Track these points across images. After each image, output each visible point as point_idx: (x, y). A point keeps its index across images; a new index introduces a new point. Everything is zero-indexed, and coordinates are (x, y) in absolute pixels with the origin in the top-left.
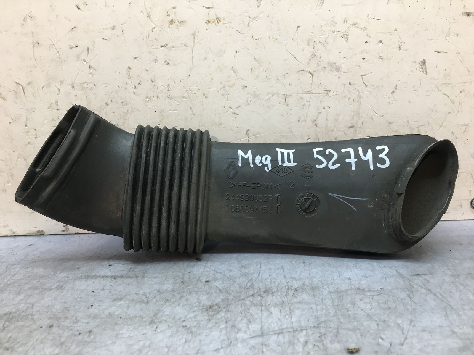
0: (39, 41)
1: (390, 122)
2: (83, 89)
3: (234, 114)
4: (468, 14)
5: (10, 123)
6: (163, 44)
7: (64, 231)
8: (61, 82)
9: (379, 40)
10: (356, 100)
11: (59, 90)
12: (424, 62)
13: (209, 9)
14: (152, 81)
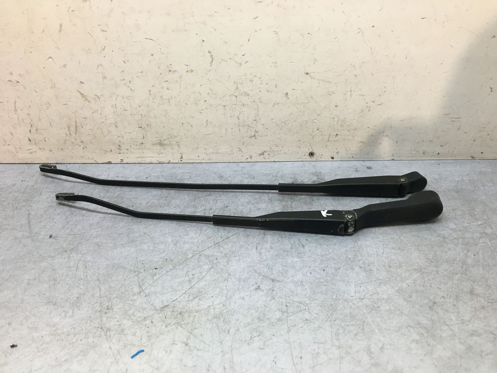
0: (106, 76)
1: (273, 118)
2: (128, 99)
3: (201, 113)
4: (307, 74)
5: (93, 113)
6: (166, 80)
7: (121, 162)
8: (117, 96)
9: (267, 83)
10: (257, 109)
11: (116, 99)
12: (287, 94)
13: (187, 66)
14: (161, 97)
